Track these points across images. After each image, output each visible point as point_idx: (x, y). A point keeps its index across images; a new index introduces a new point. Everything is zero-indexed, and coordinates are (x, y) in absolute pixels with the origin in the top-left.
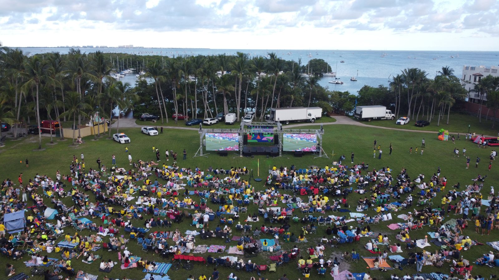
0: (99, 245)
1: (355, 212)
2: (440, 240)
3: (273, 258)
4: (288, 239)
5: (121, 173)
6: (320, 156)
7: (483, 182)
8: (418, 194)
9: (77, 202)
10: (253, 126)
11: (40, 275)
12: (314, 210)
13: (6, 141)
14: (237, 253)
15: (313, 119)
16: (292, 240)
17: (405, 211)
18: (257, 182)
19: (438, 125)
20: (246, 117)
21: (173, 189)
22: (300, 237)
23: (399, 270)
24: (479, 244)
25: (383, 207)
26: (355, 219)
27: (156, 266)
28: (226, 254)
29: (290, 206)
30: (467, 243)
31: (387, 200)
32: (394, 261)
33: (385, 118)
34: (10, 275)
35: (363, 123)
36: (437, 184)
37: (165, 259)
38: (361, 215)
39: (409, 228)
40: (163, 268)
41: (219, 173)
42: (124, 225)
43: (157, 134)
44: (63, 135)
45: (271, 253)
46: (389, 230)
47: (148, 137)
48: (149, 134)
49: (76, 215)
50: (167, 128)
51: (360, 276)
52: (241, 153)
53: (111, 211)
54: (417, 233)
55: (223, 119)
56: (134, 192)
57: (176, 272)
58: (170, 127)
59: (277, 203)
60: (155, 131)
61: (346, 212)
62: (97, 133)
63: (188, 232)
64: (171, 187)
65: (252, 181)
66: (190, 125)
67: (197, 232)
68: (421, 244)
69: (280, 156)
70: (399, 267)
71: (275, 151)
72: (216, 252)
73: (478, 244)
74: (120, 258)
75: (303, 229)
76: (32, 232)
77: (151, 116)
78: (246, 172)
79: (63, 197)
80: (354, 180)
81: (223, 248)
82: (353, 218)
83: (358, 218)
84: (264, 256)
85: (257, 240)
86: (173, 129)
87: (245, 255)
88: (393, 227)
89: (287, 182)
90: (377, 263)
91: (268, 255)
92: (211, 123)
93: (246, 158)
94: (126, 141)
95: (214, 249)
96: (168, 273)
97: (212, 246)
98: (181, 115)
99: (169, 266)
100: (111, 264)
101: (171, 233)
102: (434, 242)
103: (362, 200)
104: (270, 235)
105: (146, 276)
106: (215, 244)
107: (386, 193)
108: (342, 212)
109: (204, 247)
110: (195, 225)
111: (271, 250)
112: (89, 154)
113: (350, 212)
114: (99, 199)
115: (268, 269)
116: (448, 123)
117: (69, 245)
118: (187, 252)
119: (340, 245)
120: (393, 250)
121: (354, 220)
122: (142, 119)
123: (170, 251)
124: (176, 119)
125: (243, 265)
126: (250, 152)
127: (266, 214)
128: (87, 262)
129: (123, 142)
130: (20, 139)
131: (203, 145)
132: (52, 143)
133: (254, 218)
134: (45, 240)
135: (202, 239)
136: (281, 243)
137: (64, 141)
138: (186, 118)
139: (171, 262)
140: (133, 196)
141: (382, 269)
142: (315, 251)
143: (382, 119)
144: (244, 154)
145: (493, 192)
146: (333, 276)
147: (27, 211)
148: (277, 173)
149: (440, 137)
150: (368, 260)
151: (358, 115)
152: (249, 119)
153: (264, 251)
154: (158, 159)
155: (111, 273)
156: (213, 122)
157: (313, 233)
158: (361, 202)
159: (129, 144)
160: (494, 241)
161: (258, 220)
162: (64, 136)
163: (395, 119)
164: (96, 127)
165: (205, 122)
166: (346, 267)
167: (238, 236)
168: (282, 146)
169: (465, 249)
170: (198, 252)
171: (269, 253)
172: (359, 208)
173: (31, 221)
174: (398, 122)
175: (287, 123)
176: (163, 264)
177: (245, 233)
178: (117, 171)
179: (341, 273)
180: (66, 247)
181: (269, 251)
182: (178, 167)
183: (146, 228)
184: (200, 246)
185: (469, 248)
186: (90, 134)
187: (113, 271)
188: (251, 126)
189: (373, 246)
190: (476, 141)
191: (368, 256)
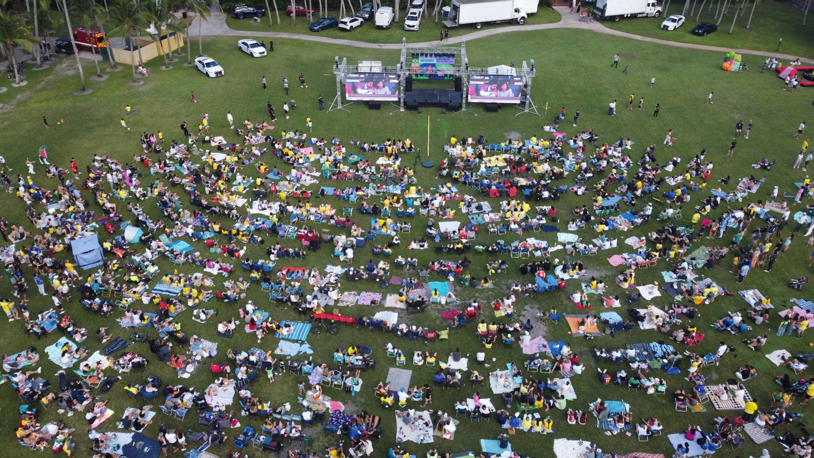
0: (210, 291)
1: (567, 231)
2: (676, 287)
3: (447, 314)
4: (467, 284)
5: (220, 149)
6: (527, 111)
7: (768, 170)
8: (664, 196)
9: (166, 214)
10: (422, 54)
11: (143, 343)
12: (507, 229)
13: (25, 70)
14: (397, 306)
15: (523, 18)
16: (472, 285)
17: (637, 231)
18: (427, 169)
19: (731, 32)
20: (409, 15)
21: (302, 182)
22: (483, 281)
23: (610, 338)
24: (728, 294)
25: (607, 224)
26: (564, 245)
27: (292, 328)
28: (382, 308)
29: (473, 218)
30: (711, 292)
31: (616, 209)
32: (606, 322)
33: (644, 15)
34: (104, 341)
35: (607, 25)
36: (697, 174)
37: (302, 316)
38: (573, 238)
39: (637, 264)
40: (300, 332)
41: (369, 150)
42: (239, 255)
43: (265, 54)
44: (113, 59)
45: (442, 306)
46: (609, 267)
47: (250, 60)
48: (251, 55)
49: (168, 235)
50: (280, 36)
51: (558, 346)
52: (402, 104)
53: (217, 230)
54: (646, 275)
55: (372, 16)
56: (245, 188)
57: (318, 337)
58: (285, 36)
59: (455, 214)
60: (262, 49)
61: (552, 230)
62: (167, 51)
63: (329, 268)
64: (298, 180)
65: (419, 168)
66: (317, 31)
67: (343, 267)
68: (649, 292)
69: (463, 109)
70: (611, 333)
71: (455, 102)
72: (369, 303)
73: (726, 294)
74: (242, 316)
75: (489, 267)
76: (115, 268)
77: (251, 9)
78: (410, 149)
79: (143, 199)
80: (573, 167)
81: (377, 297)
82: (561, 243)
83: (569, 243)
84: (433, 312)
85: (424, 284)
86: (290, 39)
87: (407, 309)
88: (615, 260)
89: (470, 170)
90: (582, 328)
91: (438, 310)
92: (352, 27)
93: (411, 115)
94: (218, 73)
95: (366, 298)
96: (307, 340)
97: (363, 294)
98: (301, 8)
99: (308, 326)
100: (232, 326)
101: (307, 272)
102: (666, 288)
103: (578, 210)
104: (442, 275)
105: (279, 344)
106: (367, 291)
107: (617, 194)
108: (546, 231)
109: (352, 296)
110: (338, 257)
111: (443, 302)
112: (164, 102)
113: (559, 231)
114: (196, 206)
115: (438, 336)
116: (748, 27)
117: (170, 290)
118: (329, 304)
119: (536, 295)
120: (607, 305)
121: (562, 247)
122: (237, 16)
123: (308, 306)
124: (293, 15)
125: (405, 331)
126: (416, 104)
127: (438, 236)
128: (199, 321)
129: (213, 75)
130: (46, 66)
131: (341, 83)
132: (100, 76)
133: (422, 244)
134: (136, 283)
135: (349, 281)
136: (458, 288)
137: (118, 70)
138: (309, 12)
139: (310, 322)
140: (245, 196)
141: (587, 336)
142: (502, 304)
143: (639, 16)
144: (408, 107)
145: (776, 195)
146: (522, 346)
147: (97, 226)
148: (457, 151)
149: (726, 65)
150: (571, 321)
151: (599, 9)
152: (415, 19)
153: (433, 303)
154: (273, 118)
155: (233, 338)
156: (355, 24)
157: (501, 272)
158: (577, 213)
159: (224, 79)
160: (750, 289)
161: (426, 245)
162: (117, 60)
163: (661, 16)
164: (164, 42)
165: (341, 25)
166: (541, 331)
167: (398, 276)
168: (468, 87)
169: (707, 302)
170: (345, 304)
171: (440, 307)
172: (572, 226)
173: (109, 249)
174: (665, 26)
175: (479, 27)
176: (300, 325)
177: (409, 270)
178: (213, 144)
179: (534, 341)
180: (167, 293)
181: (440, 303)
182: (305, 135)
183: (270, 260)
184: (346, 293)
185: (713, 300)
186: (156, 55)
187: (236, 335)
188: (418, 54)
189: (581, 297)
190: (782, 75)
191: (573, 313)
